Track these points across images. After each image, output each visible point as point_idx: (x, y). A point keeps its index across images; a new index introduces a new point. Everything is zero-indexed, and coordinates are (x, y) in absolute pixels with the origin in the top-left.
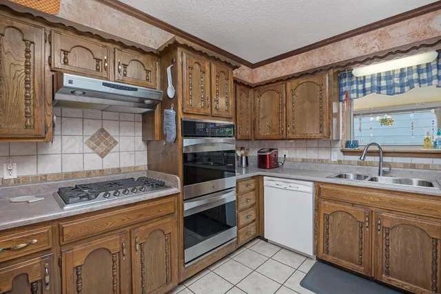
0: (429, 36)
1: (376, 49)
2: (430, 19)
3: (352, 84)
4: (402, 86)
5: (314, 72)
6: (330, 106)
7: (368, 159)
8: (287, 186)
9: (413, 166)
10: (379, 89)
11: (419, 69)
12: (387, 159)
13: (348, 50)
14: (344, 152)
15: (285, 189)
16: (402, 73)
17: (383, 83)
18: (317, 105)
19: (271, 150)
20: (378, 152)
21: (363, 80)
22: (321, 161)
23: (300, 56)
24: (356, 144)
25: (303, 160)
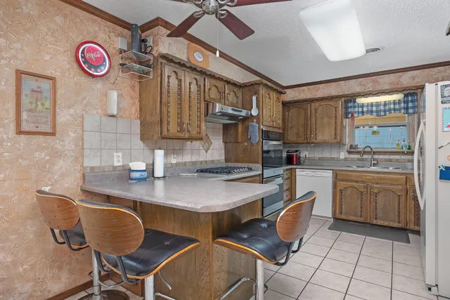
0: (399, 86)
1: (371, 89)
2: (400, 76)
3: (355, 107)
4: (385, 111)
5: (332, 98)
6: (342, 122)
7: (365, 156)
8: (314, 174)
9: (390, 160)
10: (372, 112)
11: (394, 103)
12: (376, 157)
13: (354, 87)
14: (349, 152)
15: (313, 176)
16: (385, 104)
17: (374, 109)
18: (333, 120)
19: (297, 151)
20: (371, 152)
21: (362, 106)
22: (333, 159)
23: (321, 86)
24: (356, 147)
25: (320, 158)
